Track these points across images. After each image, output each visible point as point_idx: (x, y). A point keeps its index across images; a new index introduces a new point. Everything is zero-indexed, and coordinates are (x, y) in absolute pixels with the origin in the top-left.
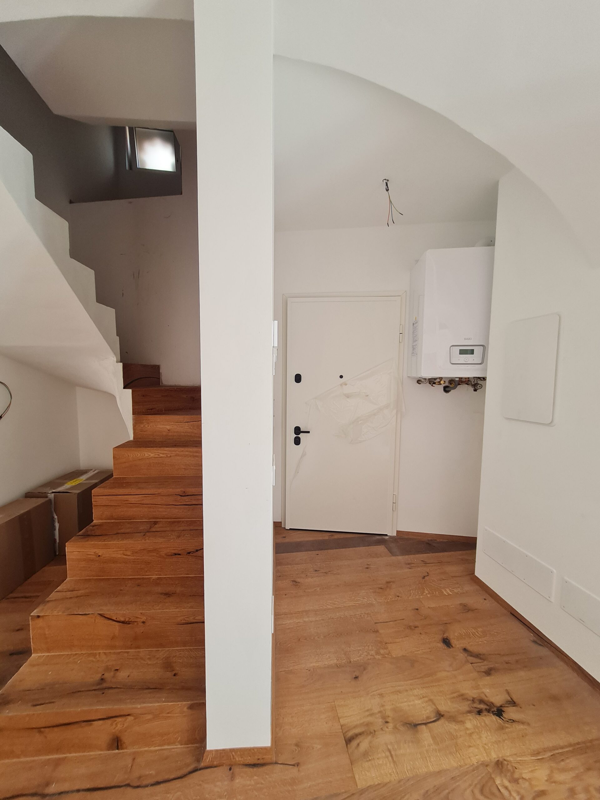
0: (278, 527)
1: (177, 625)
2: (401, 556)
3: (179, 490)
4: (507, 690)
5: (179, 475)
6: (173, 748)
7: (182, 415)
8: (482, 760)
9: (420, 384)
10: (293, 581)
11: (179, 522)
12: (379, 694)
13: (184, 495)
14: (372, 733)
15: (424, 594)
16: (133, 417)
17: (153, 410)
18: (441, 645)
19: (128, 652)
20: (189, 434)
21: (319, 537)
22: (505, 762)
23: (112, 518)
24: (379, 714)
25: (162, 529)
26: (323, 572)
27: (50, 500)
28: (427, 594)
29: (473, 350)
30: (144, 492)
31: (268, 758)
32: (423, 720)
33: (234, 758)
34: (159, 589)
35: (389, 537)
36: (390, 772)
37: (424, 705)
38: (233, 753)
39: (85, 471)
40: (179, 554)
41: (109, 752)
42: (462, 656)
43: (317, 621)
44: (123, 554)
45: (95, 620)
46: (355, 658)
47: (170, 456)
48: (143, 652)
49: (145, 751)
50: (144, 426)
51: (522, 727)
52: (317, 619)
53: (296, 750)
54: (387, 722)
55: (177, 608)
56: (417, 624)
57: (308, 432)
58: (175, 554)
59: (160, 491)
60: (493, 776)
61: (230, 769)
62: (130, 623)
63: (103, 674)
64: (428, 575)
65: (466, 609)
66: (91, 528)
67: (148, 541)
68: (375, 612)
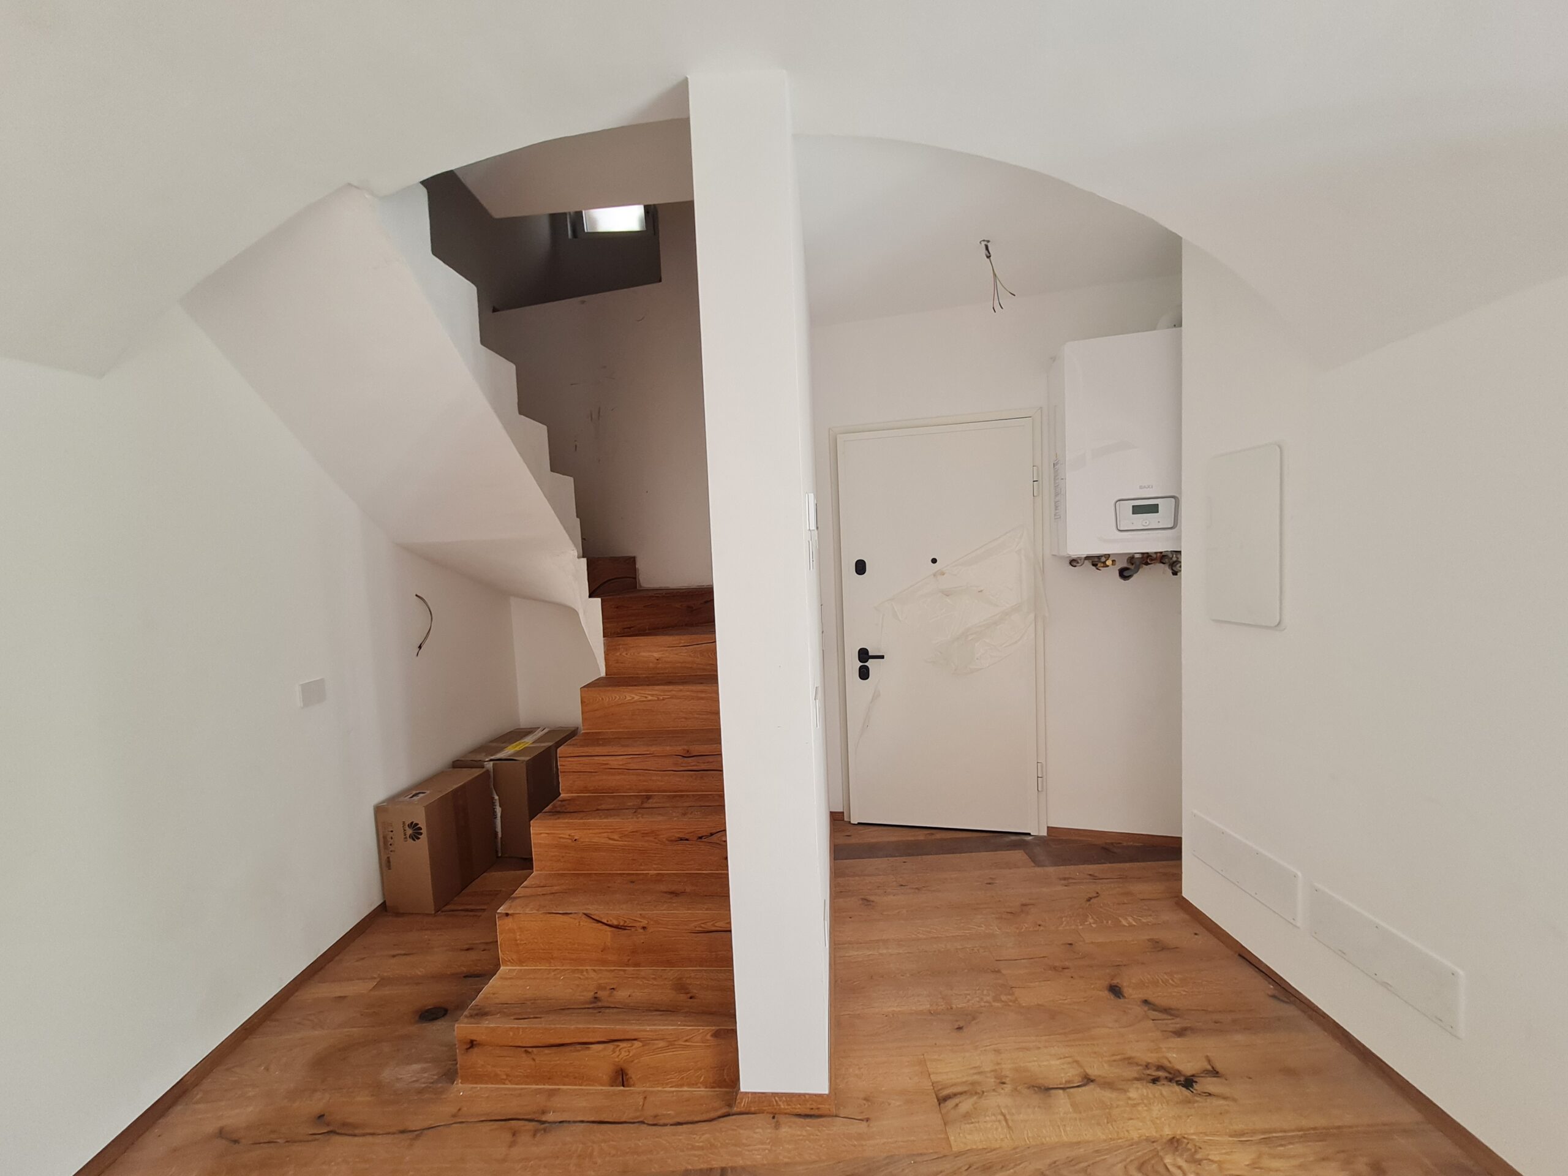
0: (837, 820)
1: (689, 934)
2: (1051, 866)
3: (679, 749)
4: (1207, 1057)
5: (677, 727)
6: (695, 1091)
7: (677, 634)
8: (1147, 1135)
9: (1075, 566)
10: (863, 899)
11: (682, 796)
12: (995, 1050)
13: (688, 755)
14: (979, 1093)
15: (1086, 923)
16: (604, 640)
17: (632, 629)
18: (1106, 994)
19: (624, 971)
20: (687, 665)
21: (910, 836)
22: (1185, 1141)
23: (585, 789)
24: (992, 1073)
25: (660, 805)
26: (913, 888)
27: (488, 771)
28: (1090, 924)
29: (1157, 506)
30: (630, 750)
31: (825, 1108)
32: (1060, 1084)
33: (777, 1104)
34: (663, 887)
35: (1033, 837)
36: (1001, 1137)
37: (1065, 1066)
38: (777, 1098)
39: (529, 730)
40: (687, 840)
41: (612, 1088)
42: (1139, 1010)
43: (899, 953)
44: (608, 838)
45: (579, 922)
46: (958, 1004)
47: (663, 699)
48: (645, 971)
49: (659, 1091)
50: (620, 654)
51: (1222, 1102)
52: (901, 951)
53: (865, 1105)
54: (1004, 1083)
55: (689, 909)
56: (1067, 964)
57: (882, 657)
58: (681, 839)
59: (653, 749)
60: (1161, 1154)
61: (774, 1117)
62: (627, 928)
63: (596, 993)
64: (1097, 896)
65: (1158, 946)
66: (560, 803)
67: (640, 819)
68: (997, 946)
